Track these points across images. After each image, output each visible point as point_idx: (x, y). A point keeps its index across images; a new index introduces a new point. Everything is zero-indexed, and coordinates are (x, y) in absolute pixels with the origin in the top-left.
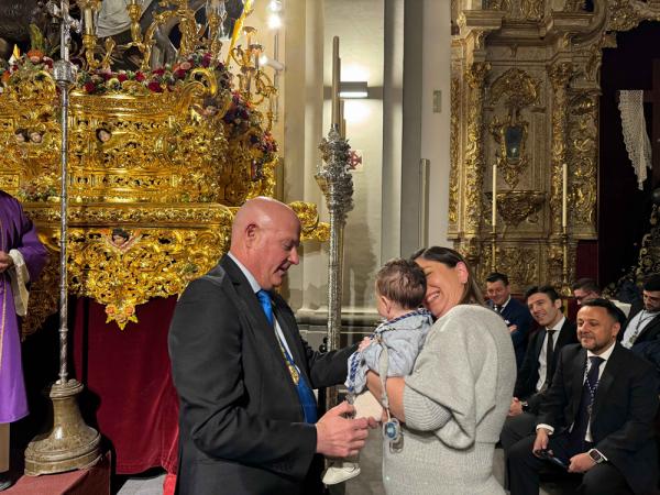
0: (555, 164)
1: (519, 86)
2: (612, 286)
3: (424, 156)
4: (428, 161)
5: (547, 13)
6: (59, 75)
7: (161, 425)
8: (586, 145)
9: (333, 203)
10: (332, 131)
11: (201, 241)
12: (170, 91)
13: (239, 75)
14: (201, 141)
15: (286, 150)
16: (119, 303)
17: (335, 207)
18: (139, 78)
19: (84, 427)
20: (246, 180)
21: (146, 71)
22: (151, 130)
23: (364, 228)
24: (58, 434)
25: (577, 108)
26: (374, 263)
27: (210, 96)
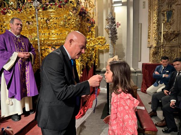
3: (140, 22)
4: (141, 24)
6: (35, 5)
9: (110, 36)
10: (110, 14)
12: (64, 7)
13: (84, 3)
14: (73, 20)
15: (98, 23)
17: (111, 37)
18: (56, 4)
20: (86, 32)
21: (57, 2)
22: (60, 19)
23: (121, 45)
26: (124, 55)
27: (75, 7)
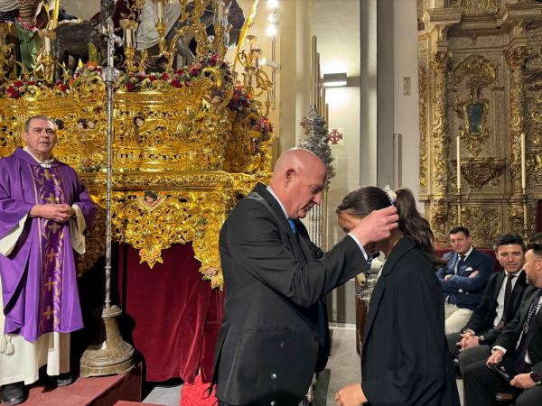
0: (514, 134)
1: (479, 70)
3: (397, 131)
4: (400, 136)
5: (503, 6)
6: (106, 77)
7: (179, 346)
10: (312, 110)
11: (209, 200)
12: (187, 86)
13: (243, 74)
14: (210, 123)
15: (281, 131)
16: (149, 248)
18: (165, 77)
19: (122, 342)
20: (247, 154)
21: (170, 72)
22: (174, 117)
24: (104, 346)
25: (533, 85)
27: (216, 88)
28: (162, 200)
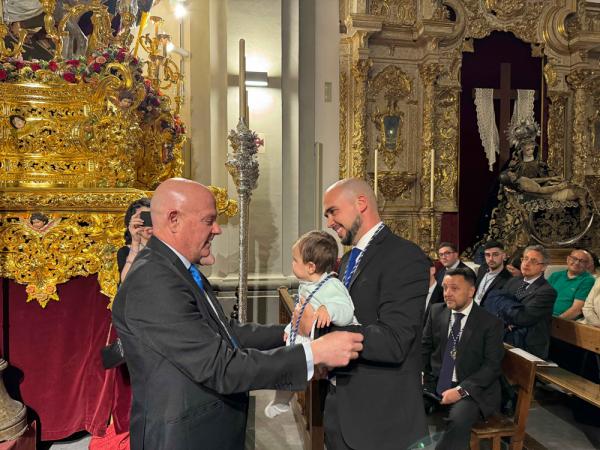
0: (425, 149)
1: (396, 81)
2: (469, 250)
3: (318, 140)
4: (321, 145)
5: (419, 20)
7: (84, 392)
8: (450, 133)
9: (242, 188)
12: (86, 82)
13: (148, 62)
14: (118, 130)
15: (193, 130)
16: (40, 281)
17: (244, 192)
18: (52, 67)
20: (158, 162)
21: (59, 61)
22: (66, 118)
23: (267, 204)
25: (442, 101)
26: (276, 235)
27: (126, 89)
28: (55, 223)
